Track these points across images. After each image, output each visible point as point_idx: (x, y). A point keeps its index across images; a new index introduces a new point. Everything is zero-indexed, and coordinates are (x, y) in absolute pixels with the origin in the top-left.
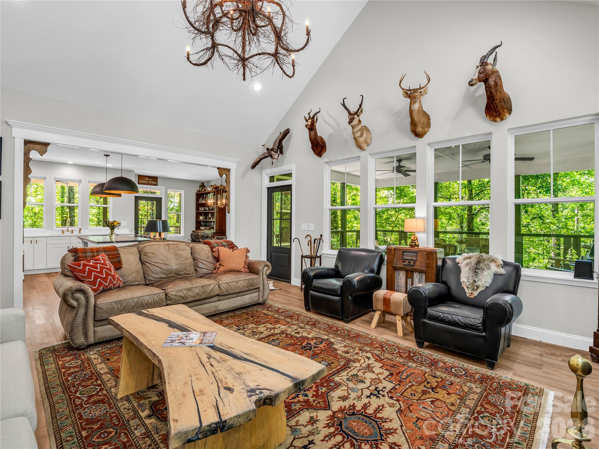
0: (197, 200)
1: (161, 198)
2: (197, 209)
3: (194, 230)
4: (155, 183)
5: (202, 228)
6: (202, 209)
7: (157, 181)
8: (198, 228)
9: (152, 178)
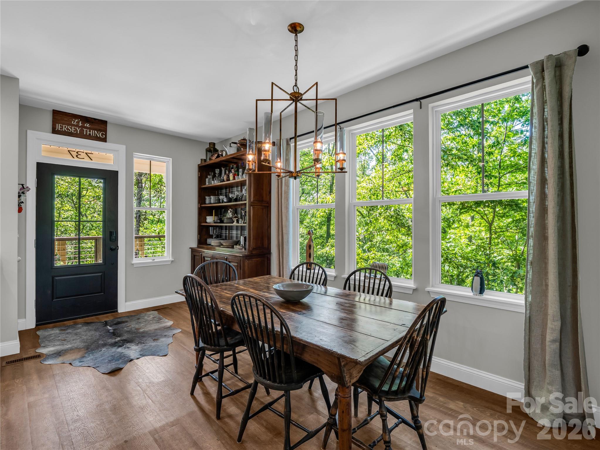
0: (201, 180)
1: (116, 173)
2: (201, 199)
3: (194, 245)
4: (100, 135)
5: (213, 242)
6: (211, 200)
7: (106, 131)
8: (202, 241)
9: (92, 123)
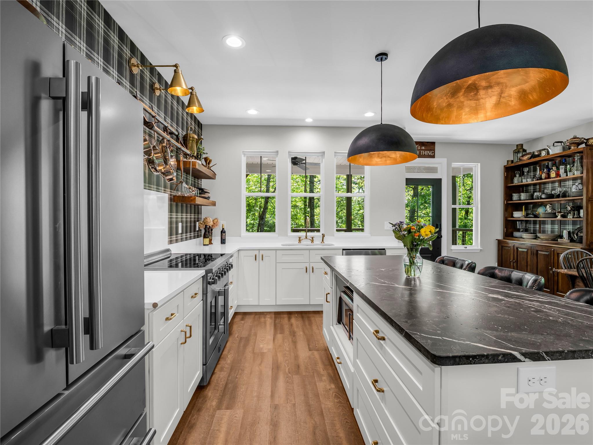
0: (507, 180)
1: (440, 180)
2: (508, 197)
4: (431, 153)
6: (520, 197)
7: (434, 150)
8: (509, 234)
9: (426, 145)
